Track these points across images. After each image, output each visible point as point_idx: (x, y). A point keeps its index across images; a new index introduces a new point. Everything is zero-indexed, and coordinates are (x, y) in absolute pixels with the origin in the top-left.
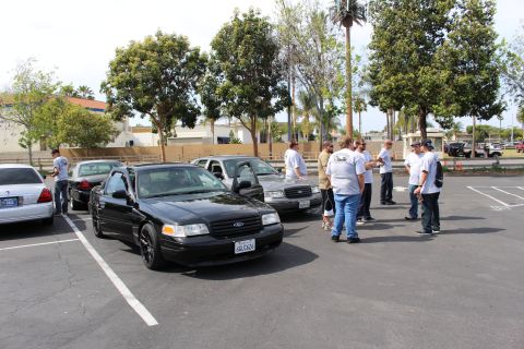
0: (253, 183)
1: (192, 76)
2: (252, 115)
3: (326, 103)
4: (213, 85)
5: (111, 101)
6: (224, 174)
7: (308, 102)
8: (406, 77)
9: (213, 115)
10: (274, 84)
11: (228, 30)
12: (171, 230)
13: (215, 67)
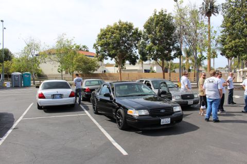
0: (167, 91)
1: (135, 41)
2: (162, 60)
3: (199, 54)
4: (144, 45)
5: (98, 52)
6: (152, 87)
7: (189, 54)
8: (241, 41)
9: (144, 59)
10: (173, 45)
11: (152, 20)
12: (131, 112)
13: (146, 37)
